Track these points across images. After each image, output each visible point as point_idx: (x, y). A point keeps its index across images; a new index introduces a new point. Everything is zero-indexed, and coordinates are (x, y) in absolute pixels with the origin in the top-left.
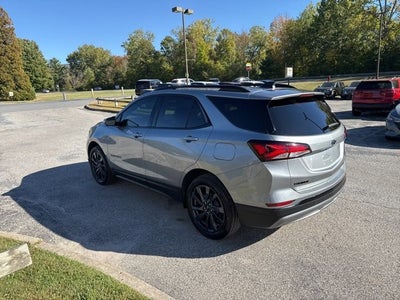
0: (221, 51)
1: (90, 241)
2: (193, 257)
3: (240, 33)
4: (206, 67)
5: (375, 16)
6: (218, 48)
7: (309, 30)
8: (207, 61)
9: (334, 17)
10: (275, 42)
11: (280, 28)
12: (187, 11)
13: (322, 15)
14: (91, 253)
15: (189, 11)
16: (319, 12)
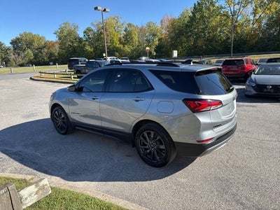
0: (127, 39)
1: (68, 175)
2: (146, 180)
3: (140, 26)
4: (118, 50)
5: (228, 17)
6: (126, 36)
7: (187, 25)
8: (117, 45)
9: (202, 17)
10: (164, 33)
11: (167, 24)
12: (105, 10)
13: (194, 16)
14: (71, 183)
15: (107, 10)
16: (193, 13)
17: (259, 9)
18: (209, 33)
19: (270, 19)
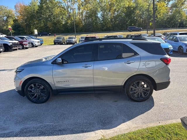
16: (40, 4)
17: (81, 7)
18: (54, 18)
19: (87, 13)
